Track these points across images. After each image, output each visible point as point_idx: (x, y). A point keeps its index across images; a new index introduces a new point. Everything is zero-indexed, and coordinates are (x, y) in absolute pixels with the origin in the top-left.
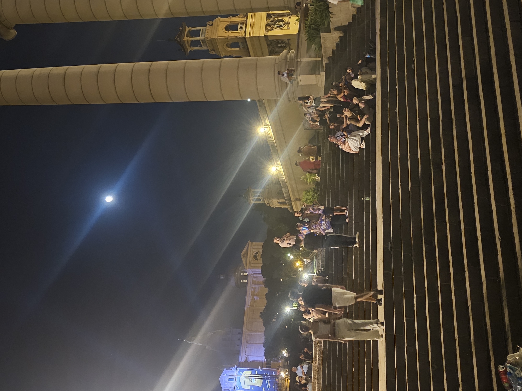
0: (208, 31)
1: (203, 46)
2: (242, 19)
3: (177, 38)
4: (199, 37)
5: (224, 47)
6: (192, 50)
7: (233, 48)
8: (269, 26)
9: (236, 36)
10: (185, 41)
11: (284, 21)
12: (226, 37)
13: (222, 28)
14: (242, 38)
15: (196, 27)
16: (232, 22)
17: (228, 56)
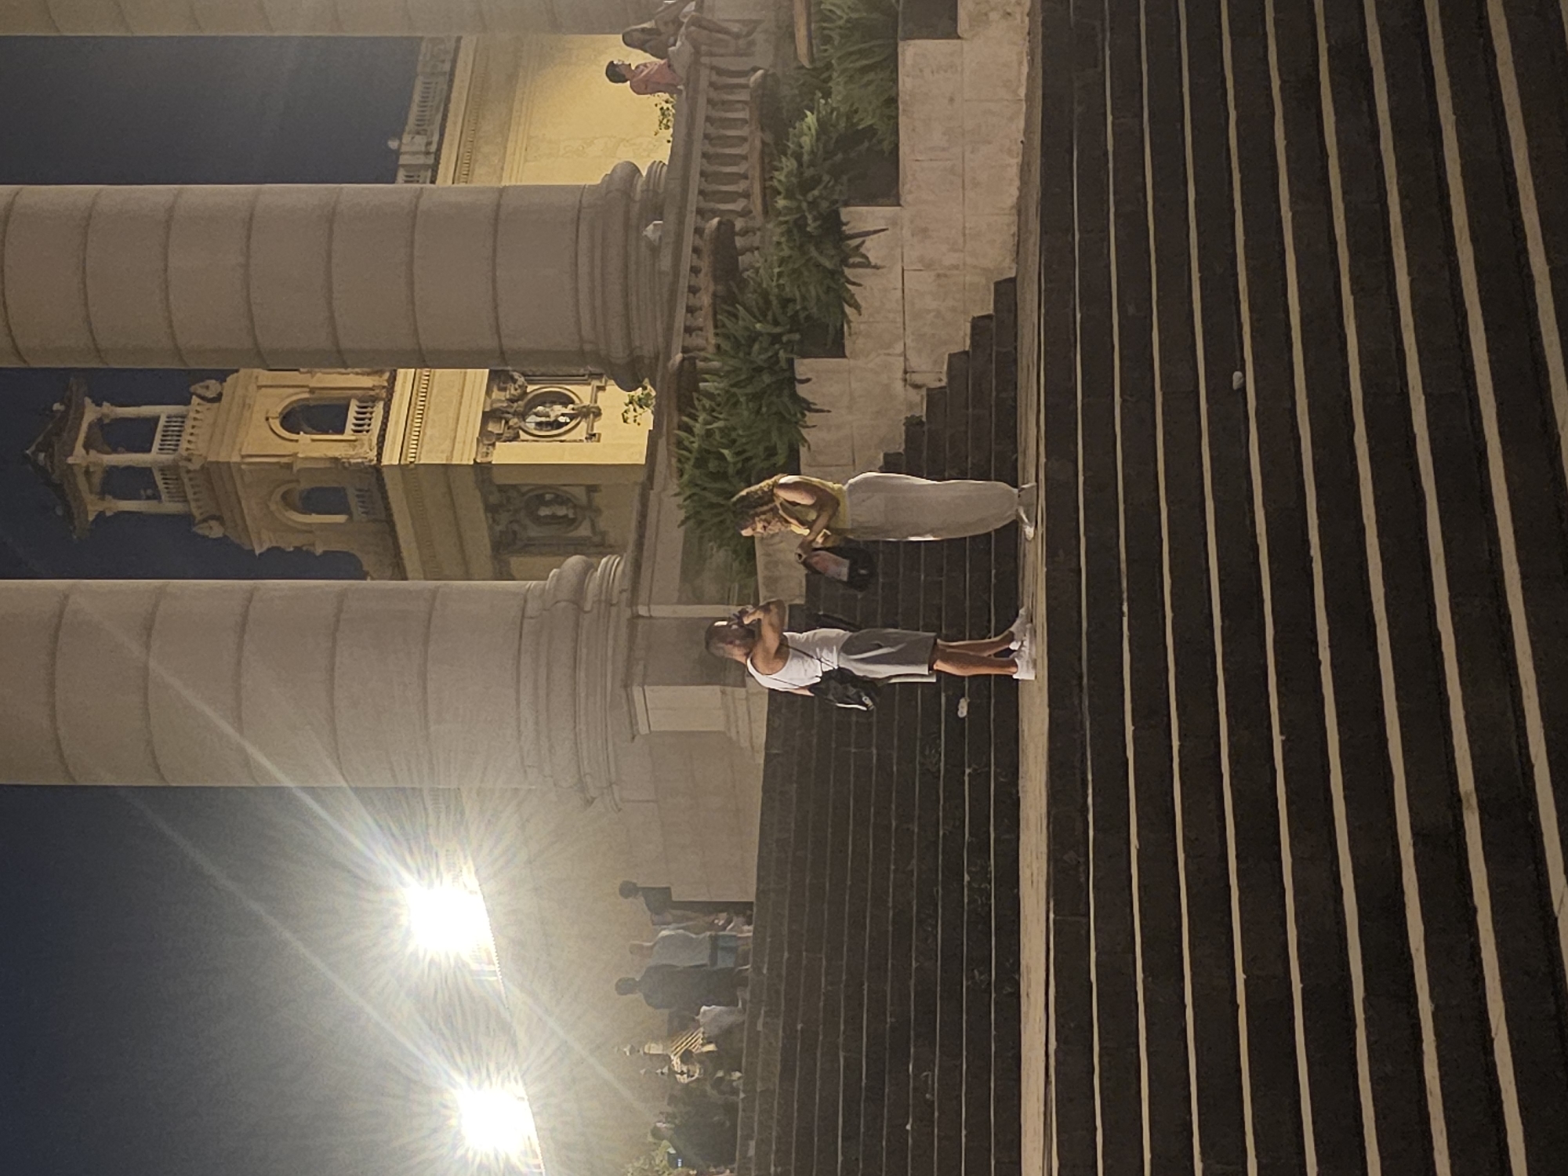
0: (193, 427)
1: (163, 497)
2: (367, 382)
3: (36, 454)
4: (149, 451)
5: (273, 507)
6: (108, 514)
7: (314, 515)
8: (501, 418)
9: (336, 460)
10: (75, 468)
11: (573, 402)
12: (283, 460)
13: (269, 415)
14: (362, 466)
15: (138, 405)
16: (317, 391)
17: (292, 549)
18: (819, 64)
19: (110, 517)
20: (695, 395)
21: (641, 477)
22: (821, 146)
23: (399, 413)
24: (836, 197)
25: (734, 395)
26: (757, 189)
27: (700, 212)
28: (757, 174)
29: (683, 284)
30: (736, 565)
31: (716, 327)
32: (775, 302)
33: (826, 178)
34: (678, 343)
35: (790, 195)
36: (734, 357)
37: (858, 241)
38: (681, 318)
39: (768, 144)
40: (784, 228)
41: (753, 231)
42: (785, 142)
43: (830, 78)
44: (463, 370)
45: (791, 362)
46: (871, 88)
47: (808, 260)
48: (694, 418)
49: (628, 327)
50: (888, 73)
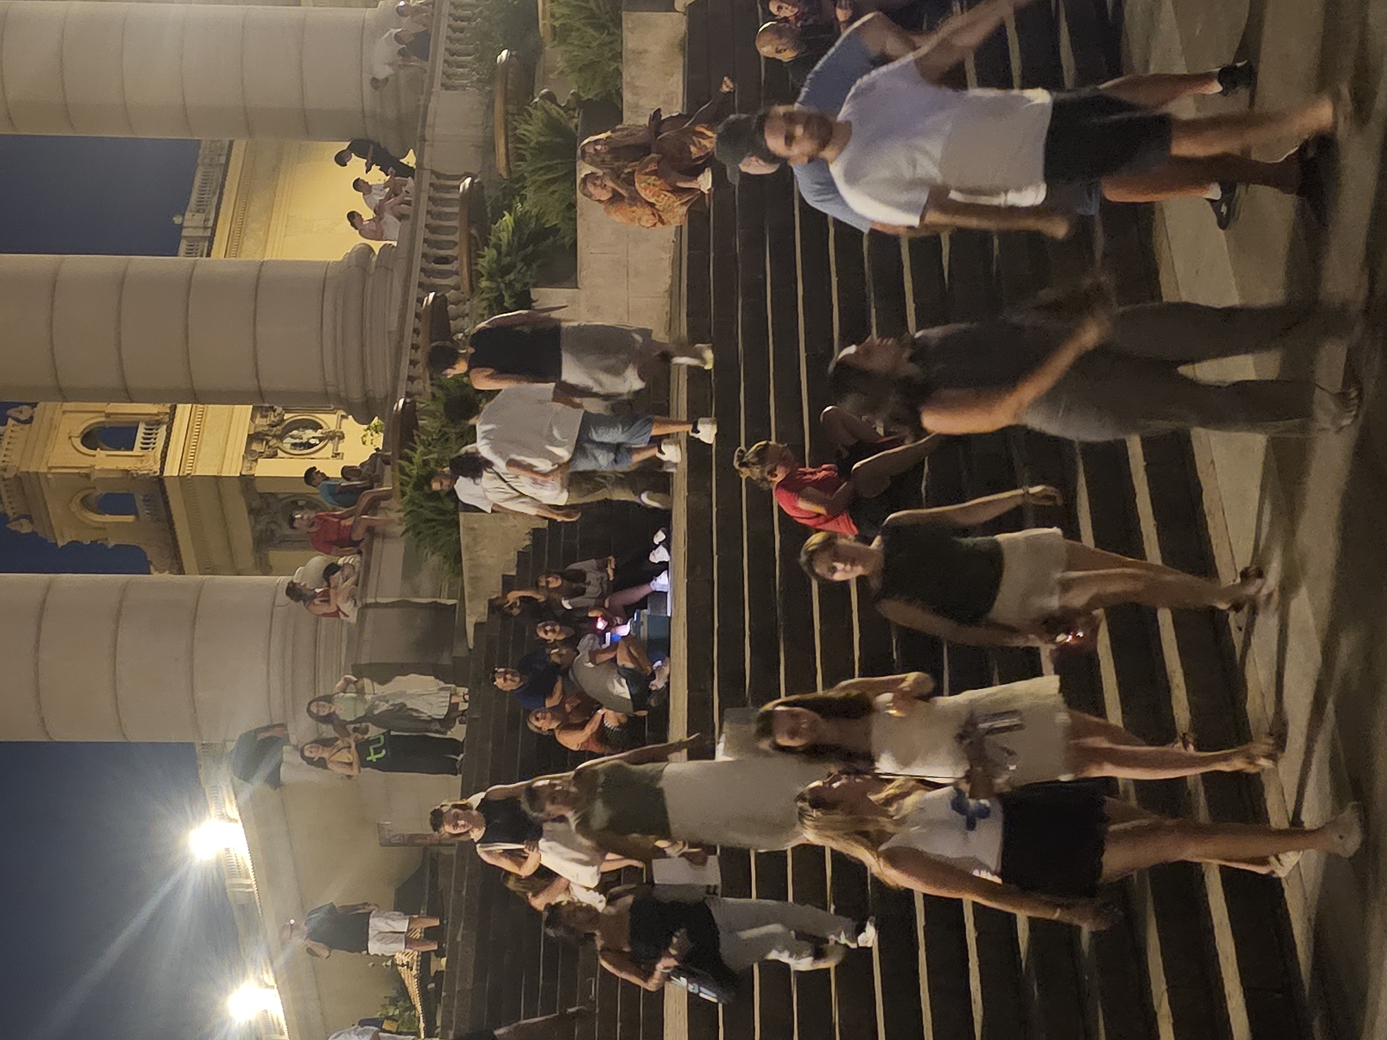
0: (9, 443)
2: (152, 409)
5: (74, 509)
7: (107, 515)
8: (262, 440)
9: (127, 471)
11: (322, 428)
12: (83, 471)
13: (71, 435)
14: (148, 477)
16: (112, 416)
17: (86, 543)
18: (515, 176)
20: (415, 432)
22: (516, 239)
23: (178, 435)
24: (526, 280)
25: (446, 433)
26: (465, 270)
27: (421, 285)
28: (465, 260)
29: (408, 342)
30: (446, 567)
31: (431, 379)
33: (520, 265)
34: (403, 387)
35: (491, 277)
38: (405, 370)
39: (473, 237)
40: (485, 304)
41: (463, 302)
42: (488, 236)
43: (523, 187)
46: (556, 196)
48: (414, 450)
49: (364, 376)
50: (569, 184)
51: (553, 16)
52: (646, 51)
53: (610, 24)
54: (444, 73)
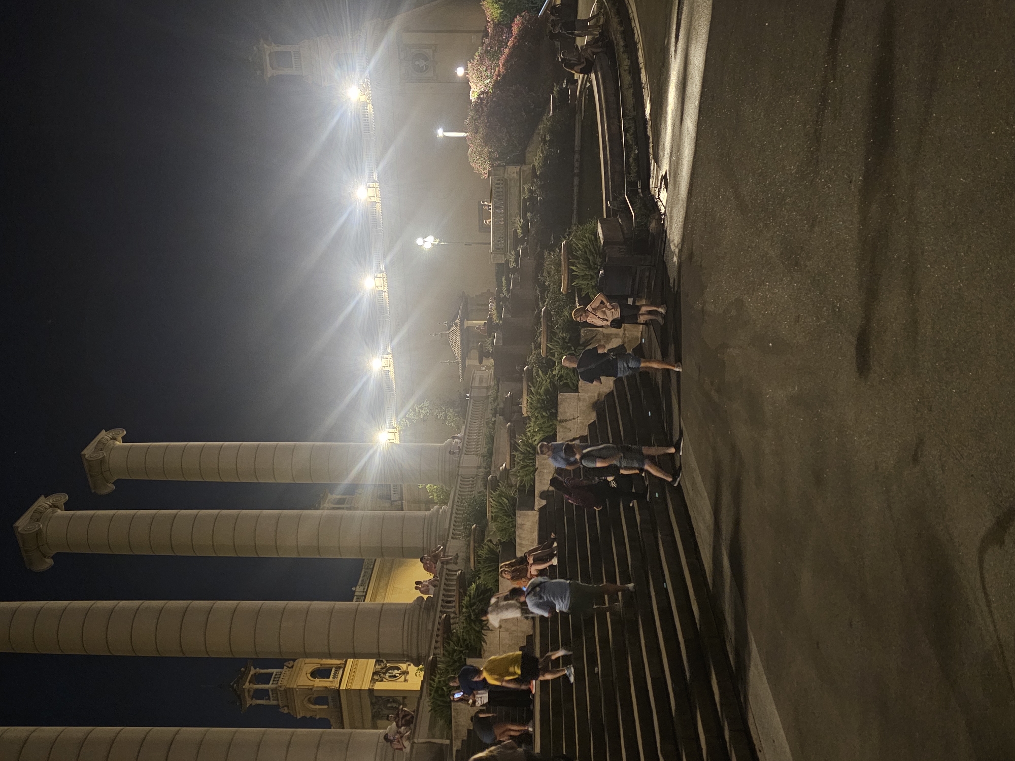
0: (283, 676)
1: (271, 699)
2: (338, 662)
3: (234, 684)
4: (269, 684)
5: (304, 702)
6: (253, 704)
7: (317, 705)
8: (378, 674)
9: (326, 687)
10: (245, 690)
11: (400, 669)
12: (310, 687)
13: (307, 672)
14: (334, 690)
15: (267, 669)
16: (323, 665)
17: (308, 717)
18: (476, 569)
19: (255, 705)
20: (436, 669)
21: (418, 695)
22: (477, 593)
23: (347, 672)
25: (448, 669)
26: (457, 606)
27: (441, 612)
28: (457, 602)
29: (435, 633)
30: (446, 725)
31: (443, 648)
32: (461, 641)
33: (478, 603)
34: (432, 652)
35: (467, 608)
36: (448, 657)
37: (486, 622)
38: (433, 644)
39: (461, 593)
40: (464, 618)
41: (456, 618)
42: (466, 592)
43: (479, 574)
44: (367, 660)
45: (465, 659)
46: (491, 577)
47: (471, 629)
48: (435, 676)
49: (418, 647)
50: (496, 573)
51: (492, 512)
52: (524, 524)
53: (512, 515)
54: (453, 533)
